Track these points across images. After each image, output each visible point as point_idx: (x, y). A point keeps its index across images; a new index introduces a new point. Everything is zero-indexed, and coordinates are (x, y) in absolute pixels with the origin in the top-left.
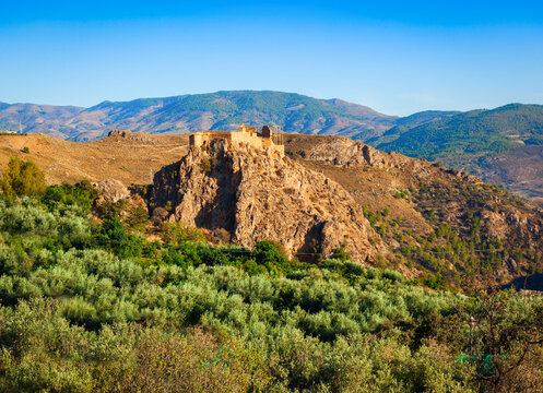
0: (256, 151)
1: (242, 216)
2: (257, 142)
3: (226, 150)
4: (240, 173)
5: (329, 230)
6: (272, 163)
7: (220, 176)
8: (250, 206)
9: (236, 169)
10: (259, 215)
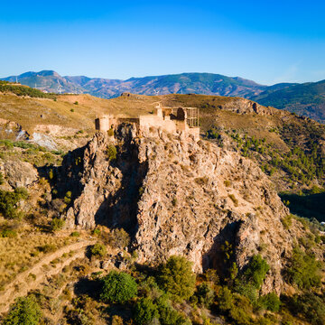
0: (169, 136)
1: (145, 217)
2: (171, 126)
3: (134, 135)
4: (146, 163)
5: (245, 233)
6: (186, 148)
7: (127, 164)
8: (154, 205)
9: (143, 158)
10: (164, 214)
